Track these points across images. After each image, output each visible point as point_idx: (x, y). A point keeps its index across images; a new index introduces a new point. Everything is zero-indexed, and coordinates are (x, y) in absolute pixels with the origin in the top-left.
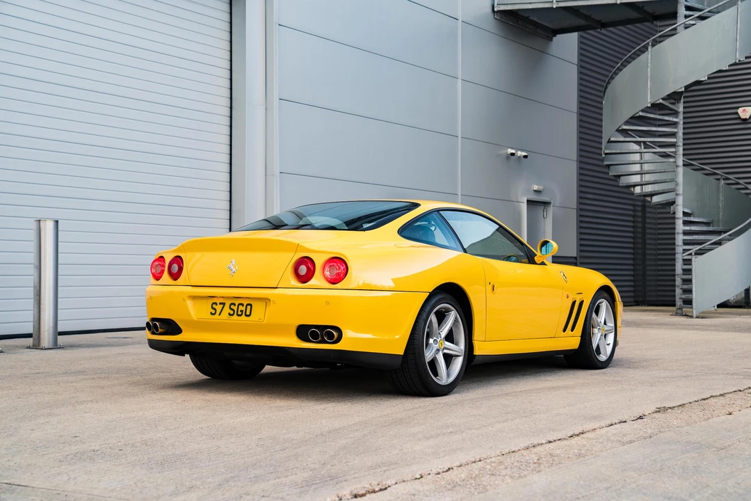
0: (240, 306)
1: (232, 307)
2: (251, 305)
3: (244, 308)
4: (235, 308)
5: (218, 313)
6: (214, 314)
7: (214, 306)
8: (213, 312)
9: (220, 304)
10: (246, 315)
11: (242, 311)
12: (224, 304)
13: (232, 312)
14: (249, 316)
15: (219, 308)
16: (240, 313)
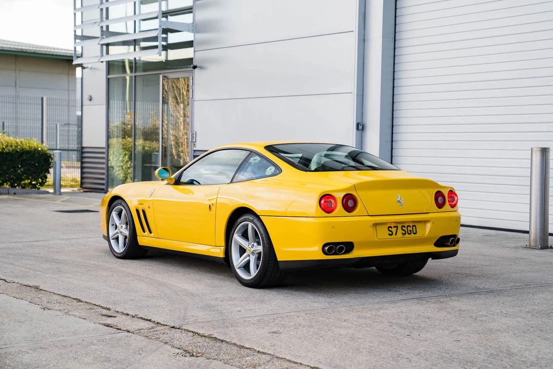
0: (409, 228)
1: (403, 228)
2: (415, 226)
3: (411, 229)
4: (406, 229)
5: (394, 233)
6: (392, 235)
7: (390, 229)
8: (391, 233)
9: (394, 227)
10: (414, 233)
11: (410, 231)
12: (397, 227)
13: (404, 232)
14: (416, 233)
15: (394, 230)
16: (409, 232)
